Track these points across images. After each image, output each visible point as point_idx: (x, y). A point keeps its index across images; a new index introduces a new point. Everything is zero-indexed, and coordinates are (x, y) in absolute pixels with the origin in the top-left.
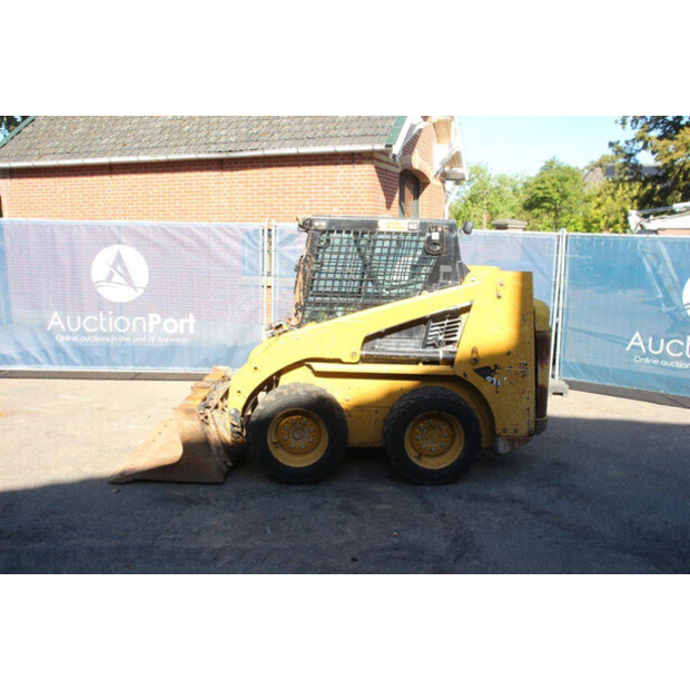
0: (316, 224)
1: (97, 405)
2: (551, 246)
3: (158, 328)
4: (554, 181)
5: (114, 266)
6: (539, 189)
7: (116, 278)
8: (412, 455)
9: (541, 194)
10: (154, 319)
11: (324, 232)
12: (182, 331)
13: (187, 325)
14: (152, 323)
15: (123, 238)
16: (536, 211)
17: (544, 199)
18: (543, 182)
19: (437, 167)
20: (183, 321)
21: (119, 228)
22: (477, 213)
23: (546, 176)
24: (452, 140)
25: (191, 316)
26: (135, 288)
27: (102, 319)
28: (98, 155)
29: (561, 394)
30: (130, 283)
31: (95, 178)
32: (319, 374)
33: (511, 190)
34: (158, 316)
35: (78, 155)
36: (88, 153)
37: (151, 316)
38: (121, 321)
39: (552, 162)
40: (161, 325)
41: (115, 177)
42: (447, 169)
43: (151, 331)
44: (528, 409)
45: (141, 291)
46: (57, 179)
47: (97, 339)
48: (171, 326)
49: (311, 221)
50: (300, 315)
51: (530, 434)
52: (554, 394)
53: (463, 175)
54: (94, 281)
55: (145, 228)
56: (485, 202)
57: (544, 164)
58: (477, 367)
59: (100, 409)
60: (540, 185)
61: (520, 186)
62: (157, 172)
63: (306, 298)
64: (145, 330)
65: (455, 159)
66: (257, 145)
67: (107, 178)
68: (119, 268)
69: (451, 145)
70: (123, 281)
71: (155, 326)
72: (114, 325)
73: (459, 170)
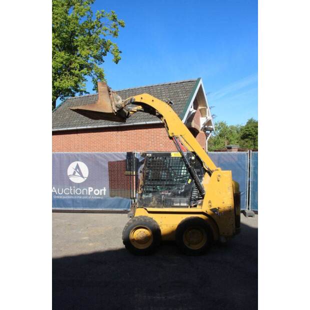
0: (148, 155)
1: (69, 223)
2: (244, 157)
3: (92, 193)
4: (252, 128)
5: (76, 169)
6: (247, 131)
7: (77, 174)
8: (186, 243)
9: (248, 133)
10: (90, 189)
11: (150, 158)
12: (101, 194)
13: (103, 192)
14: (90, 191)
15: (79, 158)
16: (246, 140)
17: (249, 135)
18: (248, 128)
19: (202, 126)
20: (101, 190)
21: (78, 155)
22: (223, 141)
23: (249, 126)
24: (207, 116)
25: (105, 188)
26: (83, 177)
27: (71, 190)
28: (72, 126)
29: (252, 216)
30: (82, 176)
31: (71, 135)
32: (149, 212)
33: (236, 131)
34: (92, 188)
35: (65, 127)
36: (69, 126)
37: (90, 188)
38: (78, 190)
39: (251, 120)
40: (93, 192)
41: (79, 134)
42: (206, 127)
43: (89, 194)
44: (232, 225)
45: (86, 179)
46: (58, 136)
47: (69, 197)
48: (97, 192)
49: (146, 154)
50: (142, 189)
51: (234, 235)
52: (249, 216)
53: (212, 128)
54: (68, 175)
55: (87, 155)
56: (226, 136)
57: (248, 121)
58: (211, 208)
59: (69, 225)
60: (247, 129)
61: (239, 129)
62: (94, 132)
63: (144, 183)
64: (87, 194)
65: (209, 123)
66: (131, 121)
67: (76, 135)
68: (78, 170)
69: (207, 118)
70: (79, 175)
71: (91, 192)
72: (75, 191)
73: (211, 127)
